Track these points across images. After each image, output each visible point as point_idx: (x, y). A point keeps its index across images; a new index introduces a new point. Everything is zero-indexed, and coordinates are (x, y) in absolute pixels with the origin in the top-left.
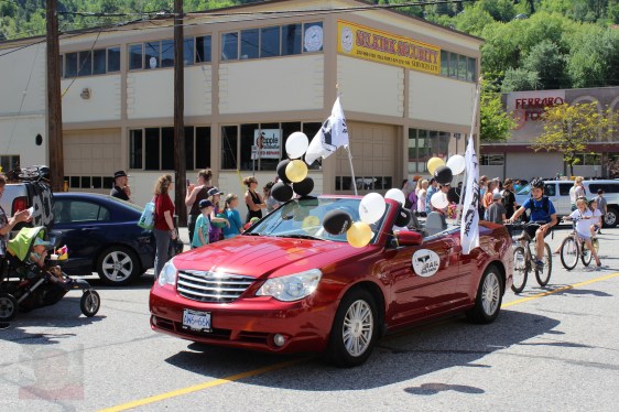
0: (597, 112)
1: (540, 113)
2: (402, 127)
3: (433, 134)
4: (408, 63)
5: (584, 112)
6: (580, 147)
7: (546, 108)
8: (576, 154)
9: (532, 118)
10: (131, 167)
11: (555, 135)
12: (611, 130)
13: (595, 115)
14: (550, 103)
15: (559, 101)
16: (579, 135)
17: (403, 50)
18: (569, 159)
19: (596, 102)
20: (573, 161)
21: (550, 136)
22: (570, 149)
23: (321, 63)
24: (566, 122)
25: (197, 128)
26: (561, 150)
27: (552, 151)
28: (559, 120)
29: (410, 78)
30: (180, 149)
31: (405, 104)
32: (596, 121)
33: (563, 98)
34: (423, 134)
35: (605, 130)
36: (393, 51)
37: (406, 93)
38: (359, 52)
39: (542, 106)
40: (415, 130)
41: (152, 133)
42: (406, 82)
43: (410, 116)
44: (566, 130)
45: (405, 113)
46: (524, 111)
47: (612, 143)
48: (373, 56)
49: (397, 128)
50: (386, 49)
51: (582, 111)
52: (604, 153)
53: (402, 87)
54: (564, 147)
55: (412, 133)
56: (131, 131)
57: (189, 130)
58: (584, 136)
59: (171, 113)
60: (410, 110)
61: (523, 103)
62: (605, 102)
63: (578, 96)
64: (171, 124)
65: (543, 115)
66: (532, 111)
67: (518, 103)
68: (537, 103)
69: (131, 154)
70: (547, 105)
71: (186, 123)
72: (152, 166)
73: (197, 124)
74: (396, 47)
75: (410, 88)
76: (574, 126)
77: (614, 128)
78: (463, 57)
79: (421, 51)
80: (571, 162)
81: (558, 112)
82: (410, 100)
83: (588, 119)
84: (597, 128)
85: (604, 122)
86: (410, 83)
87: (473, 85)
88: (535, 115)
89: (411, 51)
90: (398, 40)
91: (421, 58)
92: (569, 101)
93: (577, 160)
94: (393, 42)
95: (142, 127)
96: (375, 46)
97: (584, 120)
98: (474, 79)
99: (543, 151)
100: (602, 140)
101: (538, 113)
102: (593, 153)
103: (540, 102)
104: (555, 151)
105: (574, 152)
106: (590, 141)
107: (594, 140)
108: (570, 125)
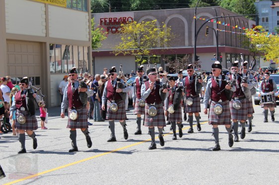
0: (156, 27)
1: (118, 28)
5: (148, 27)
6: (146, 52)
7: (122, 25)
8: (144, 57)
9: (112, 32)
11: (129, 44)
12: (166, 40)
13: (155, 29)
14: (124, 21)
15: (130, 20)
16: (146, 42)
18: (139, 60)
19: (156, 20)
20: (142, 61)
21: (125, 44)
24: (136, 34)
26: (133, 54)
27: (127, 55)
28: (132, 33)
32: (156, 34)
33: (133, 17)
35: (162, 39)
39: (119, 23)
44: (136, 40)
46: (106, 26)
47: (167, 48)
51: (146, 26)
52: (162, 55)
54: (135, 52)
58: (149, 44)
61: (105, 21)
62: (161, 20)
63: (142, 17)
65: (119, 30)
66: (111, 26)
67: (101, 21)
68: (115, 21)
70: (122, 23)
76: (142, 37)
77: (168, 38)
81: (130, 27)
83: (151, 32)
84: (157, 39)
85: (162, 34)
88: (114, 30)
92: (137, 19)
93: (144, 61)
97: (148, 33)
99: (121, 55)
100: (161, 47)
101: (115, 28)
102: (155, 56)
103: (117, 21)
104: (129, 55)
105: (142, 55)
106: (153, 47)
107: (156, 47)
108: (138, 36)
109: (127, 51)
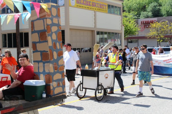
0: (168, 25)
1: (149, 26)
2: (94, 31)
3: (106, 33)
4: (96, 9)
6: (162, 36)
9: (146, 27)
10: (3, 47)
11: (154, 33)
13: (166, 26)
14: (152, 22)
15: (155, 22)
16: (162, 32)
17: (94, 5)
18: (159, 40)
19: (167, 21)
21: (152, 33)
22: (159, 37)
23: (64, 9)
24: (158, 28)
25: (24, 33)
27: (153, 38)
28: (155, 27)
29: (97, 14)
30: (18, 40)
31: (95, 23)
32: (167, 28)
33: (157, 20)
34: (102, 33)
35: (170, 30)
36: (90, 5)
37: (95, 19)
38: (77, 6)
39: (150, 23)
40: (99, 32)
41: (10, 35)
42: (95, 16)
43: (97, 27)
44: (158, 31)
45: (95, 26)
46: (144, 25)
48: (83, 7)
49: (92, 31)
50: (88, 5)
51: (163, 24)
53: (94, 17)
54: (157, 36)
55: (98, 33)
56: (3, 35)
57: (21, 34)
58: (163, 32)
59: (15, 28)
60: (97, 25)
61: (143, 22)
62: (170, 21)
63: (161, 20)
64: (15, 32)
66: (146, 25)
67: (142, 23)
68: (148, 22)
69: (3, 42)
70: (151, 23)
71: (20, 31)
72: (10, 46)
73: (24, 32)
74: (91, 4)
75: (97, 18)
76: (160, 29)
78: (116, 7)
79: (101, 5)
80: (159, 41)
81: (154, 25)
82: (97, 22)
83: (165, 27)
85: (170, 28)
86: (97, 16)
87: (120, 16)
88: (147, 26)
89: (97, 5)
90: (92, 1)
91: (101, 7)
92: (158, 21)
93: (161, 41)
94: (90, 2)
95: (6, 33)
96: (83, 4)
97: (163, 27)
98: (120, 14)
99: (150, 38)
100: (170, 34)
101: (148, 25)
102: (167, 38)
103: (149, 22)
104: (154, 38)
105: (160, 38)
106: (165, 34)
107: (167, 34)
108: (159, 29)
109: (153, 36)
